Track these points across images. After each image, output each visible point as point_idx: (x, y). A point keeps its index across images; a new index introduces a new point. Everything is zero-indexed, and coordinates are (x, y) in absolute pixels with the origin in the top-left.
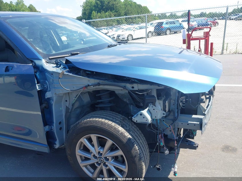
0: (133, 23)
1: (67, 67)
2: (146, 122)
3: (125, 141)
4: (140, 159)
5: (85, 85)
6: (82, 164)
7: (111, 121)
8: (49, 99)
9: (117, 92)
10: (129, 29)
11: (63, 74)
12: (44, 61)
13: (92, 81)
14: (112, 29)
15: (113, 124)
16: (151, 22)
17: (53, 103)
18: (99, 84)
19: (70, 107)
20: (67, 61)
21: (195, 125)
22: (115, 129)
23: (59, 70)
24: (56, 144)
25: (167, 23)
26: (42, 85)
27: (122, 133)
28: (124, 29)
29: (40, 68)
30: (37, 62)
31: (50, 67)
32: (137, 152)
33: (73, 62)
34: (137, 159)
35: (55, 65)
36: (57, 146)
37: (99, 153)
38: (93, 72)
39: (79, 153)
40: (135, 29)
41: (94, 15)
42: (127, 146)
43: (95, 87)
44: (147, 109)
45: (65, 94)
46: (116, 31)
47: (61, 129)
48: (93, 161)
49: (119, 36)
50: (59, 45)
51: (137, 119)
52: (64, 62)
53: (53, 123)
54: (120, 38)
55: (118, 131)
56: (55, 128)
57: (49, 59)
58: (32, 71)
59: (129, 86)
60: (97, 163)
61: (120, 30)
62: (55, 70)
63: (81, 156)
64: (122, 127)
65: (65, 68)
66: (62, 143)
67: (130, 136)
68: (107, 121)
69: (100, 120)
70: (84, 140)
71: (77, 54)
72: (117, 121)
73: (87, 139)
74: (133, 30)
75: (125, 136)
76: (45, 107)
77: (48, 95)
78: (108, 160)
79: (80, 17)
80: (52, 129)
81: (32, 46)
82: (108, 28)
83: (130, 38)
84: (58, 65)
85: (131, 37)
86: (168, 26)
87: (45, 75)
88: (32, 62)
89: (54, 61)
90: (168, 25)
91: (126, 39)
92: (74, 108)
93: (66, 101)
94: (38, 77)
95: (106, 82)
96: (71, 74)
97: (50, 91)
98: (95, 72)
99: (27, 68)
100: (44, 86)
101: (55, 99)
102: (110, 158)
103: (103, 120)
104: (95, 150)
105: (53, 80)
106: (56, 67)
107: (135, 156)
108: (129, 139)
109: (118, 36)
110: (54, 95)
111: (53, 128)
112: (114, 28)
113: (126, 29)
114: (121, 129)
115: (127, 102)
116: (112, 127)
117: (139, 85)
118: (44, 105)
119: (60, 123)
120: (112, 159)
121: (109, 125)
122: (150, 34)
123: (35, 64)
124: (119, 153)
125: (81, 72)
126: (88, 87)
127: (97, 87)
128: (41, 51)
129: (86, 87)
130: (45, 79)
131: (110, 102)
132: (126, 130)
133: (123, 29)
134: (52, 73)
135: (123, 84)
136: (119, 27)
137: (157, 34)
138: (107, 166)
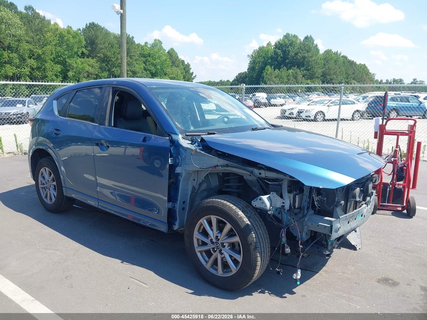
0: (335, 91)
1: (201, 145)
2: (264, 207)
3: (242, 226)
4: (256, 248)
5: (214, 165)
6: (198, 249)
7: (233, 204)
8: (178, 174)
9: (245, 178)
10: (321, 102)
11: (196, 151)
12: (180, 136)
13: (222, 162)
14: (294, 98)
15: (234, 207)
16: (364, 95)
17: (181, 179)
18: (227, 166)
19: (197, 187)
20: (202, 140)
21: (325, 227)
22: (235, 212)
23: (193, 147)
24: (175, 225)
25: (393, 99)
26: (174, 160)
27: (241, 218)
28: (312, 101)
29: (176, 143)
30: (174, 137)
31: (185, 143)
32: (253, 240)
33: (208, 141)
34: (252, 247)
35: (190, 142)
36: (176, 227)
37: (217, 237)
38: (225, 153)
39: (196, 235)
40: (331, 103)
41: (269, 72)
42: (244, 232)
43: (223, 168)
44: (268, 196)
45: (195, 172)
46: (298, 103)
47: (183, 209)
48: (210, 247)
49: (301, 112)
50: (199, 120)
51: (255, 203)
52: (199, 141)
53: (177, 200)
54: (301, 114)
55: (238, 215)
56: (178, 206)
57: (186, 135)
58: (168, 144)
59: (256, 171)
60: (213, 249)
61: (305, 103)
62: (189, 146)
63: (198, 239)
64: (242, 212)
65: (199, 146)
66: (181, 226)
67: (248, 222)
68: (228, 204)
69: (222, 201)
70: (204, 221)
71: (214, 134)
72: (239, 206)
73: (207, 220)
74: (327, 105)
75: (243, 221)
76: (173, 183)
77: (178, 170)
78: (224, 247)
79: (244, 73)
80: (174, 207)
81: (172, 120)
82: (287, 96)
83: (320, 117)
84: (193, 142)
85: (322, 115)
86: (395, 105)
87: (179, 150)
88: (169, 135)
89: (190, 138)
90: (394, 103)
91: (312, 118)
92: (201, 189)
93: (194, 180)
94: (172, 151)
95: (235, 164)
96: (203, 152)
97: (180, 166)
98: (228, 154)
99: (164, 141)
100: (176, 160)
101: (183, 175)
102: (227, 244)
103: (225, 202)
104: (213, 233)
105: (185, 156)
106: (191, 144)
107: (251, 244)
108: (248, 225)
109: (298, 112)
110: (184, 172)
111: (176, 206)
112: (298, 97)
113: (316, 102)
114: (240, 213)
115: (257, 191)
116: (232, 210)
117: (266, 172)
118: (172, 180)
119: (184, 202)
120: (228, 246)
121: (230, 207)
122: (357, 115)
123: (172, 138)
124: (236, 239)
125: (213, 151)
126: (217, 168)
127: (226, 168)
128: (179, 126)
129: (215, 167)
130: (178, 153)
131: (238, 188)
132: (246, 216)
133: (310, 101)
134: (186, 149)
135: (251, 169)
136: (306, 96)
137: (371, 116)
138: (222, 254)
